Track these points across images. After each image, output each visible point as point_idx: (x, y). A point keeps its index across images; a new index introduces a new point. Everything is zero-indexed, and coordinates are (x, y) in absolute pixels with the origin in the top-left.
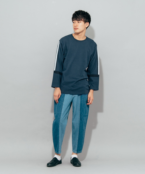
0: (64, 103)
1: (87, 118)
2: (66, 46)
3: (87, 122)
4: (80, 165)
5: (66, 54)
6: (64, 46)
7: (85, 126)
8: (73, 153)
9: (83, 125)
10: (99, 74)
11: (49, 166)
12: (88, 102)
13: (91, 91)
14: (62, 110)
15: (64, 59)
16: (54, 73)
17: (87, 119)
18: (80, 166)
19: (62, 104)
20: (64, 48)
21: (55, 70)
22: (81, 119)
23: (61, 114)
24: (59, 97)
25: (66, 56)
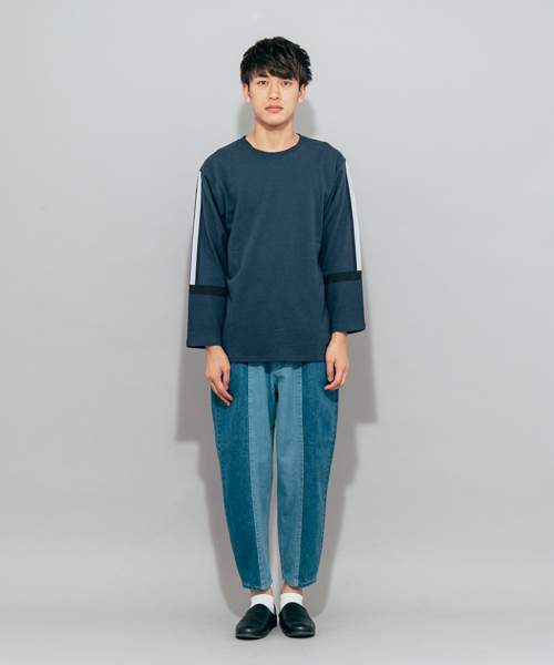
0: (250, 400)
1: (332, 453)
2: (225, 185)
3: (329, 467)
4: (309, 632)
5: (232, 212)
6: (219, 184)
7: (322, 481)
8: (284, 586)
9: (315, 480)
10: (359, 268)
11: (248, 635)
12: (330, 379)
13: (338, 337)
14: (247, 427)
15: (228, 232)
16: (190, 292)
17: (331, 457)
18: (312, 636)
19: (245, 404)
20: (218, 193)
21: (193, 282)
22: (307, 458)
23: (247, 441)
24: (226, 378)
25: (231, 221)
